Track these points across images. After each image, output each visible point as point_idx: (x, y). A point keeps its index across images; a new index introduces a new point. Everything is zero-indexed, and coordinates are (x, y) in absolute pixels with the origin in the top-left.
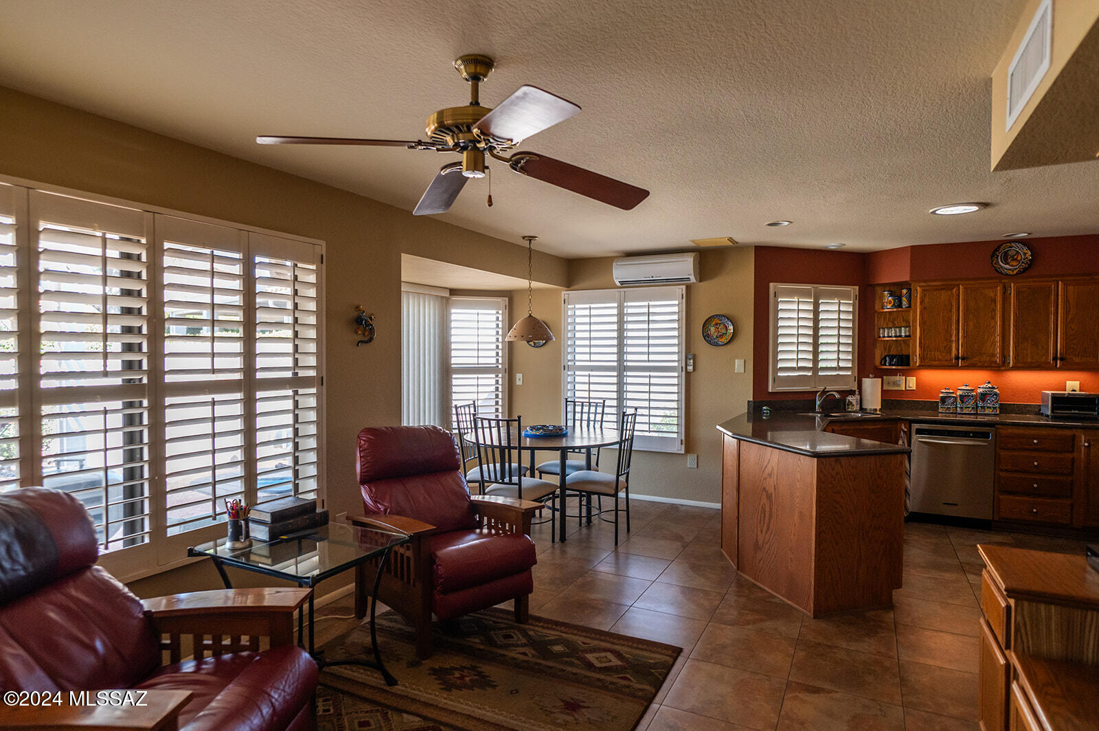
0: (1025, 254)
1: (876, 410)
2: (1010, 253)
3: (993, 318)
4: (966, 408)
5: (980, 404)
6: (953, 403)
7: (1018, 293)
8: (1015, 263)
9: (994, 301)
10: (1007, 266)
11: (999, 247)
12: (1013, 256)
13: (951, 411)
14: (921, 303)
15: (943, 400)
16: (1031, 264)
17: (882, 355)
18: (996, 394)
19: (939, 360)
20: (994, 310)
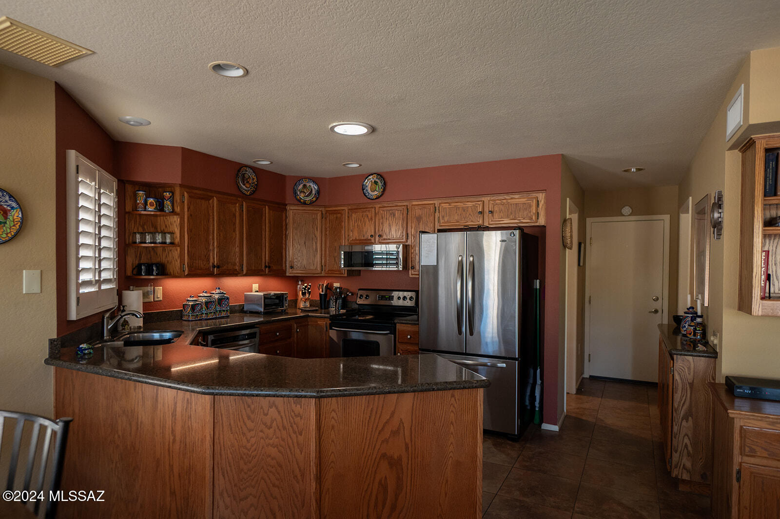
0: (253, 179)
1: (140, 327)
2: (246, 176)
3: (234, 231)
4: (210, 313)
5: (218, 308)
6: (200, 310)
7: (248, 211)
8: (248, 186)
9: (235, 215)
10: (244, 187)
11: (240, 169)
12: (247, 179)
13: (199, 318)
14: (188, 210)
15: (193, 307)
16: (257, 187)
17: (133, 264)
18: (228, 298)
19: (201, 269)
20: (235, 224)
